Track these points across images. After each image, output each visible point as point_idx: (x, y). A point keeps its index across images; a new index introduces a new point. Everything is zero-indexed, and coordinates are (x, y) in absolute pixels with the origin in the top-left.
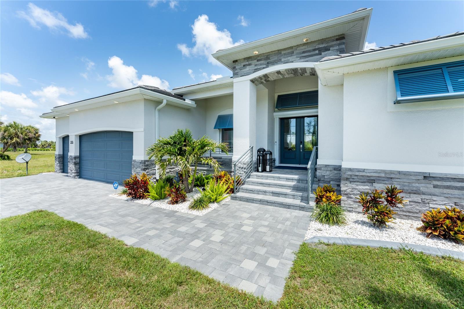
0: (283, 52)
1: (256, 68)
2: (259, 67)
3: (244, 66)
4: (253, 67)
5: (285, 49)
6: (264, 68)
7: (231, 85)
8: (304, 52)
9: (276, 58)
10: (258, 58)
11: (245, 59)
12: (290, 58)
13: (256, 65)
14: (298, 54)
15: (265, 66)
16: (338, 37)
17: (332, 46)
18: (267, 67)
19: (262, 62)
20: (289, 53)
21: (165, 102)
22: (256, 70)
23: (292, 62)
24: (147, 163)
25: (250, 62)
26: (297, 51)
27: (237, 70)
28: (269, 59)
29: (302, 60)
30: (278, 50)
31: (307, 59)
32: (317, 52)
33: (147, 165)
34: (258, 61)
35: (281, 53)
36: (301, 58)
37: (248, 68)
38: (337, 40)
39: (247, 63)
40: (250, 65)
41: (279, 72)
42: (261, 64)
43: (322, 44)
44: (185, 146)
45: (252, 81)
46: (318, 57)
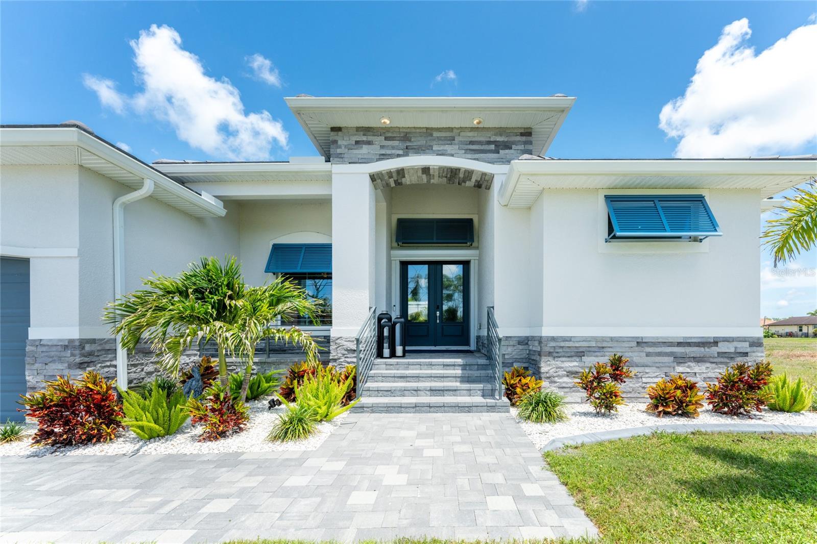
0: (435, 134)
1: (383, 152)
2: (389, 152)
3: (357, 142)
4: (375, 150)
5: (439, 130)
6: (399, 156)
7: (327, 178)
8: (472, 143)
9: (422, 142)
10: (388, 134)
11: (358, 129)
12: (449, 148)
13: (382, 147)
14: (462, 143)
15: (401, 152)
16: (522, 131)
17: (514, 143)
18: (406, 155)
19: (396, 143)
20: (446, 138)
21: (149, 188)
22: (383, 158)
23: (452, 155)
25: (370, 138)
26: (461, 139)
27: (340, 147)
28: (410, 141)
29: (469, 156)
30: (427, 128)
31: (477, 156)
32: (492, 147)
34: (386, 139)
35: (431, 135)
36: (468, 151)
37: (365, 149)
38: (522, 134)
39: (364, 138)
40: (369, 143)
41: (426, 170)
42: (393, 148)
43: (501, 135)
45: (373, 178)
46: (495, 156)
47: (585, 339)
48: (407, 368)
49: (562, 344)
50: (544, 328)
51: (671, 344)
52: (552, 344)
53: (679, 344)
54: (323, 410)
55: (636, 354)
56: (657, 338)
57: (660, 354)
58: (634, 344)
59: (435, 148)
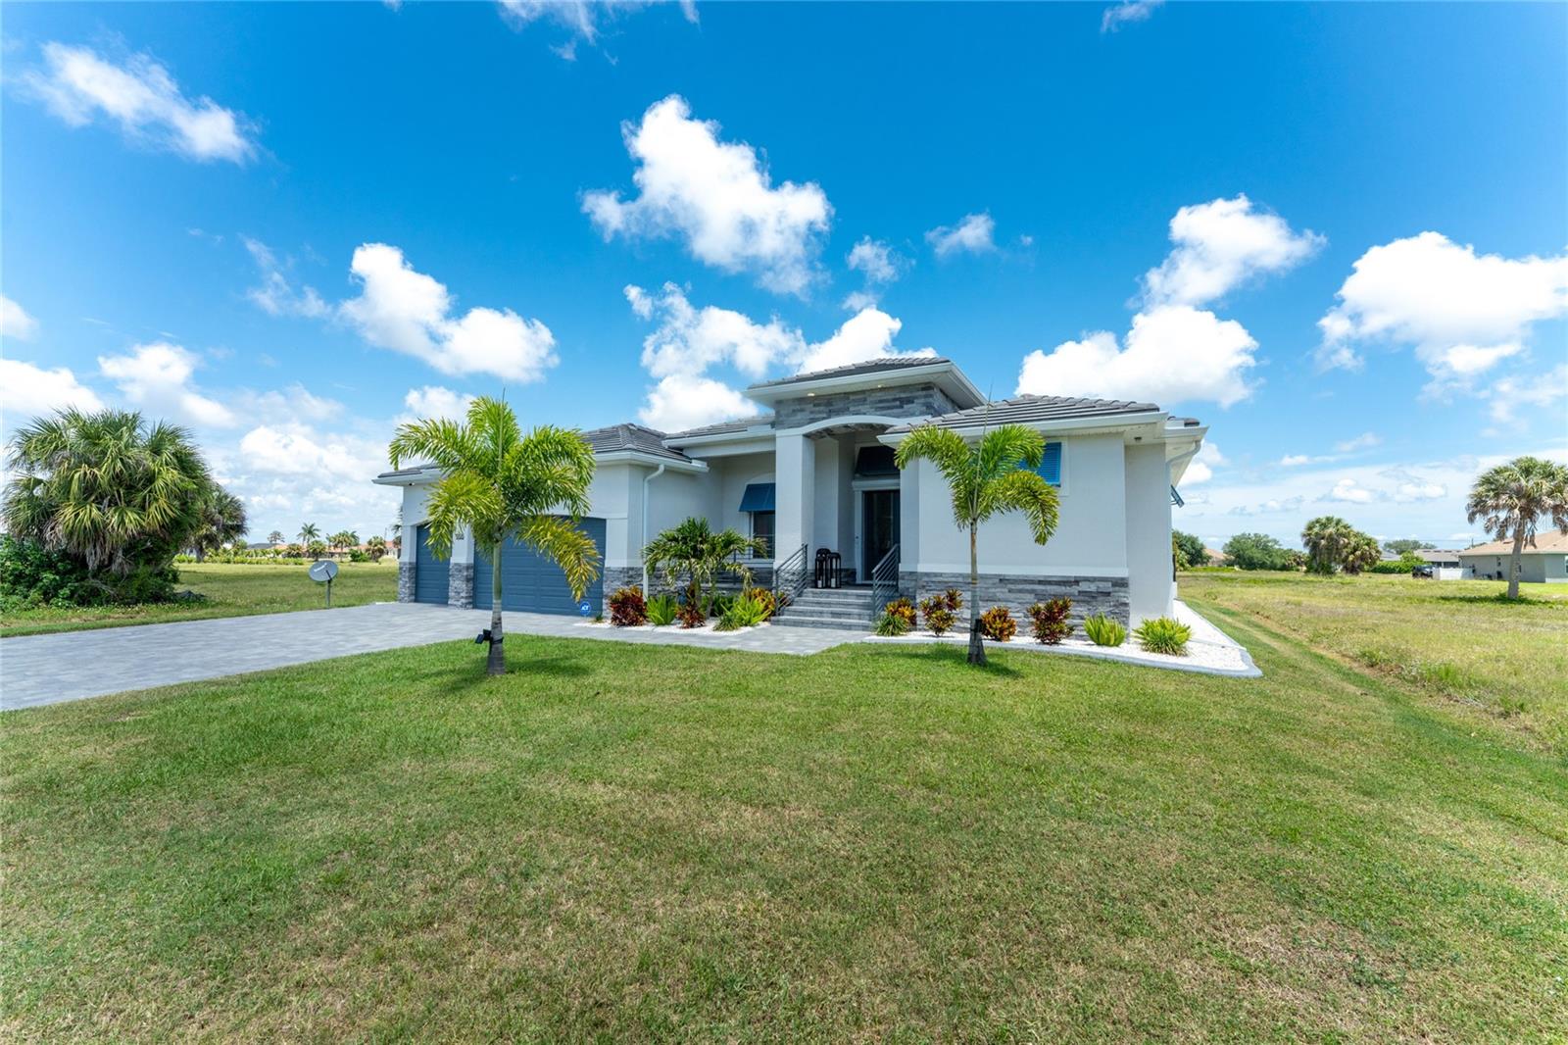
0: (852, 397)
1: (812, 416)
2: (817, 416)
3: (794, 411)
4: (805, 415)
5: (854, 394)
6: (824, 418)
7: (772, 439)
8: (881, 401)
9: (840, 405)
10: (814, 402)
11: (794, 401)
12: (862, 408)
13: (812, 412)
14: (871, 402)
15: (825, 415)
16: (923, 386)
17: (917, 398)
18: (829, 417)
19: (822, 408)
20: (860, 400)
21: (662, 468)
22: (813, 421)
23: (865, 414)
24: (631, 573)
25: (803, 406)
26: (871, 399)
27: (782, 416)
28: (832, 405)
29: (878, 413)
30: (845, 393)
31: (884, 412)
32: (898, 403)
33: (631, 577)
34: (814, 406)
35: (848, 398)
36: (878, 409)
37: (799, 416)
38: (923, 389)
39: (798, 407)
40: (802, 410)
41: (846, 426)
42: (820, 412)
43: (904, 392)
44: (701, 543)
45: (807, 436)
46: (900, 410)
47: (954, 575)
48: (828, 597)
49: (934, 579)
50: (919, 566)
51: (1032, 582)
52: (926, 579)
53: (1040, 582)
54: (747, 618)
55: (998, 590)
56: (1019, 576)
57: (1020, 591)
58: (998, 581)
59: (851, 409)
